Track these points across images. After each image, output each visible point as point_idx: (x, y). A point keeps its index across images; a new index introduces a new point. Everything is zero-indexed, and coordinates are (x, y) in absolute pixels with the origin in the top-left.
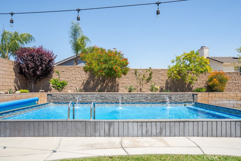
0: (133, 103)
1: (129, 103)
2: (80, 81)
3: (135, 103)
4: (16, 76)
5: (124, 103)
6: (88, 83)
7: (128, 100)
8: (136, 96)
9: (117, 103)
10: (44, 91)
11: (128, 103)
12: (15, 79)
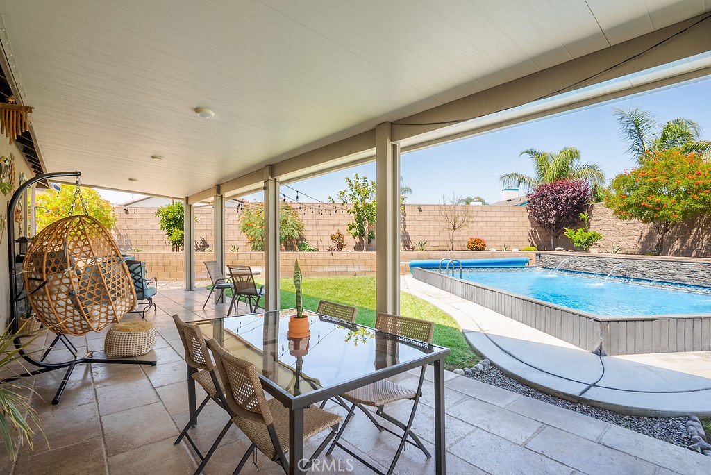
0: (659, 282)
1: (652, 281)
2: (635, 230)
3: (663, 282)
4: (532, 227)
5: (641, 280)
6: (650, 236)
7: (649, 274)
8: (666, 266)
9: (627, 278)
10: (562, 249)
11: (648, 280)
12: (531, 231)
